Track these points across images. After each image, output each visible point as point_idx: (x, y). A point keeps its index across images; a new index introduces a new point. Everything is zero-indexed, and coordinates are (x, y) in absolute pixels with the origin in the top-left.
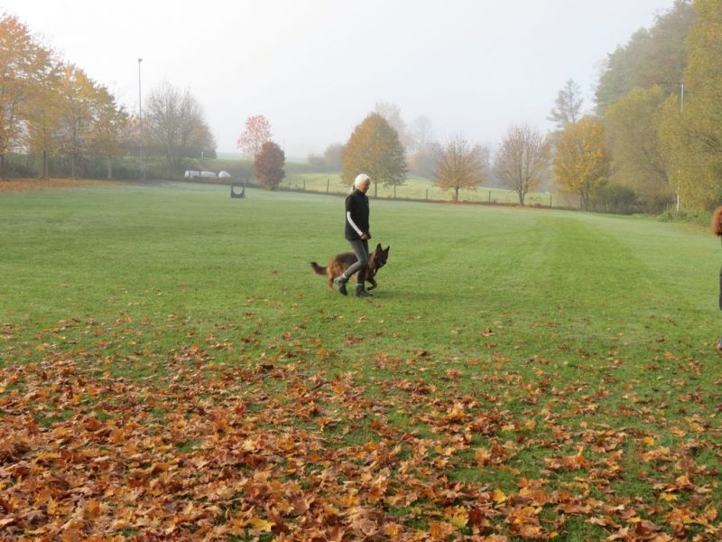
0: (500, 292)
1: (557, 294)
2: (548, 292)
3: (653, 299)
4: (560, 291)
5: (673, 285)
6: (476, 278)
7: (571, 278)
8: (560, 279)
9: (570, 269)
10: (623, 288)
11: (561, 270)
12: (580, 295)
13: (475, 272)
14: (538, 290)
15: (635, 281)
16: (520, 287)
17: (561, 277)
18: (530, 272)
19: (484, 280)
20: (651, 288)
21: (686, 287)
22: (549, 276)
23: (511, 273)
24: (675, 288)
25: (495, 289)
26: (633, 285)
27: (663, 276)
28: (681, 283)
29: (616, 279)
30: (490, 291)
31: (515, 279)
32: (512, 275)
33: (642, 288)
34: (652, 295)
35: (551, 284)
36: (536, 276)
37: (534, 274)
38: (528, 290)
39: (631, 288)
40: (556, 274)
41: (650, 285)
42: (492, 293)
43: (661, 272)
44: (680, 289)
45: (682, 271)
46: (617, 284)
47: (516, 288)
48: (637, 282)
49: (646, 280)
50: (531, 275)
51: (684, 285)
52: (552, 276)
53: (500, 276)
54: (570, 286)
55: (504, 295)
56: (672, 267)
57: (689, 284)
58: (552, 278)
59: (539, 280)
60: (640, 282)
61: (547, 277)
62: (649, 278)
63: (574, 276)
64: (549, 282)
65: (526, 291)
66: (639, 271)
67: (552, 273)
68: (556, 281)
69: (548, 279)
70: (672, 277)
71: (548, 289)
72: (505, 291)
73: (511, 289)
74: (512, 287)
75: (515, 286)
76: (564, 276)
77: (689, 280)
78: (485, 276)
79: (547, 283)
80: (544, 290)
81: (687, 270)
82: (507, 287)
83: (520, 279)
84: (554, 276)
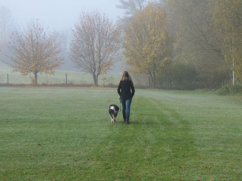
0: (63, 166)
1: (116, 166)
2: (108, 164)
3: (201, 166)
4: (119, 163)
5: (221, 151)
7: (131, 150)
8: (120, 152)
10: (176, 156)
11: (122, 143)
12: (138, 164)
13: (43, 149)
14: (98, 163)
15: (187, 150)
16: (82, 160)
17: (122, 150)
18: (94, 147)
19: (50, 156)
20: (201, 155)
21: (232, 153)
22: (111, 150)
23: (76, 148)
24: (223, 155)
25: (59, 165)
26: (186, 154)
27: (213, 144)
28: (229, 149)
29: (171, 149)
30: (54, 166)
31: (79, 154)
32: (77, 151)
33: (193, 155)
34: (201, 161)
35: (112, 157)
36: (98, 150)
37: (97, 148)
38: (89, 164)
39: (184, 156)
40: (117, 147)
41: (201, 153)
42: (56, 168)
43: (213, 140)
44: (227, 154)
45: (231, 139)
46: (171, 153)
47: (79, 162)
48: (190, 150)
49: (198, 148)
50: (94, 149)
51: (231, 151)
52: (113, 149)
53: (66, 152)
54: (128, 158)
55: (67, 169)
56: (222, 135)
57: (235, 150)
58: (113, 151)
59: (101, 154)
60: (192, 150)
61: (108, 150)
62: (200, 146)
63: (134, 149)
64: (110, 155)
65: (88, 164)
66: (193, 141)
67: (114, 147)
68: (117, 153)
69: (110, 152)
70: (221, 145)
71: (108, 161)
72: (68, 165)
73: (73, 163)
74: (75, 161)
75: (79, 160)
76: (124, 149)
77: (236, 146)
78: (52, 153)
79: (108, 156)
80: (105, 163)
81: (235, 137)
82: (71, 162)
83: (84, 153)
84: (116, 149)
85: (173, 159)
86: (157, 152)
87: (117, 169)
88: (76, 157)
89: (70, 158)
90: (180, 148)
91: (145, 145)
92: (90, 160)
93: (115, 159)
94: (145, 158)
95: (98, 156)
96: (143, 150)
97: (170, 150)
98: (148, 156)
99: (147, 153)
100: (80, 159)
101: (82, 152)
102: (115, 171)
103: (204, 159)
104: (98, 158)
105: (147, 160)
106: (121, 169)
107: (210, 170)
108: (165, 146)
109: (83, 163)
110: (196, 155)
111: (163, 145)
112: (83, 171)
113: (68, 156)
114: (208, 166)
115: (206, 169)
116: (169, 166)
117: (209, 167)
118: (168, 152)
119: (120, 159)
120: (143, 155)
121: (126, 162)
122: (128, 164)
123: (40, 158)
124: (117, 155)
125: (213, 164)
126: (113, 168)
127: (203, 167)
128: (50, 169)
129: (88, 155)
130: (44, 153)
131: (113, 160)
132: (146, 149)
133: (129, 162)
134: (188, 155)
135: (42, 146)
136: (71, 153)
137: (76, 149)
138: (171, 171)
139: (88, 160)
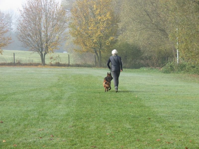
0: (30, 143)
1: (81, 142)
2: (73, 140)
3: (164, 141)
4: (83, 139)
5: (179, 127)
6: (8, 132)
7: (93, 127)
8: (82, 128)
9: (90, 119)
10: (137, 132)
11: (83, 120)
12: (102, 141)
13: (6, 127)
14: (64, 140)
15: (147, 126)
16: (47, 137)
17: (83, 126)
18: (56, 124)
19: (14, 133)
20: (161, 131)
21: (190, 128)
22: (73, 126)
23: (39, 125)
24: (181, 130)
25: (25, 141)
26: (146, 130)
27: (170, 120)
28: (186, 125)
29: (131, 126)
30: (21, 143)
31: (43, 131)
32: (40, 128)
33: (153, 131)
34: (162, 137)
35: (75, 133)
36: (61, 127)
37: (59, 125)
38: (55, 140)
39: (144, 132)
40: (79, 124)
41: (160, 129)
42: (23, 145)
43: (169, 117)
44: (185, 130)
45: (186, 115)
46: (132, 129)
47: (44, 139)
48: (149, 126)
49: (156, 125)
50: (56, 126)
51: (189, 127)
52: (75, 126)
53: (29, 129)
54: (91, 134)
55: (34, 146)
56: (177, 112)
57: (192, 126)
58: (75, 128)
59: (64, 130)
60: (151, 127)
61: (70, 127)
62: (158, 122)
63: (95, 125)
64: (73, 132)
65: (53, 140)
66: (150, 117)
67: (75, 124)
68: (79, 130)
69: (72, 128)
70: (178, 121)
71: (73, 138)
72: (34, 142)
73: (39, 140)
74: (41, 138)
75: (43, 137)
76: (86, 125)
77: (192, 122)
78: (16, 130)
79: (71, 133)
80: (70, 139)
81: (190, 113)
82: (36, 139)
83: (47, 130)
84: (77, 126)
85: (135, 134)
86: (117, 128)
87: (83, 145)
88: (40, 134)
89: (35, 135)
90: (140, 124)
91: (105, 122)
92: (54, 137)
93: (79, 136)
94: (107, 134)
95: (62, 133)
96: (104, 126)
97: (129, 127)
98: (110, 132)
99: (108, 129)
100: (45, 136)
101: (45, 129)
102: (81, 147)
103: (164, 134)
104: (63, 135)
105: (110, 136)
106: (88, 145)
107: (174, 145)
108: (124, 123)
109: (49, 140)
110: (156, 131)
111: (123, 122)
112: (50, 147)
113: (32, 133)
114: (170, 142)
115: (170, 144)
116: (133, 142)
117: (172, 143)
118: (128, 129)
119: (84, 135)
120: (105, 131)
121: (90, 138)
122: (92, 140)
123: (6, 135)
124: (80, 132)
125: (174, 139)
126: (79, 144)
127: (166, 142)
128: (18, 146)
129: (52, 132)
130: (8, 130)
131: (77, 137)
132: (106, 126)
133: (93, 138)
134: (149, 131)
135: (4, 124)
136: (34, 130)
137: (39, 127)
138: (136, 147)
139: (53, 136)
